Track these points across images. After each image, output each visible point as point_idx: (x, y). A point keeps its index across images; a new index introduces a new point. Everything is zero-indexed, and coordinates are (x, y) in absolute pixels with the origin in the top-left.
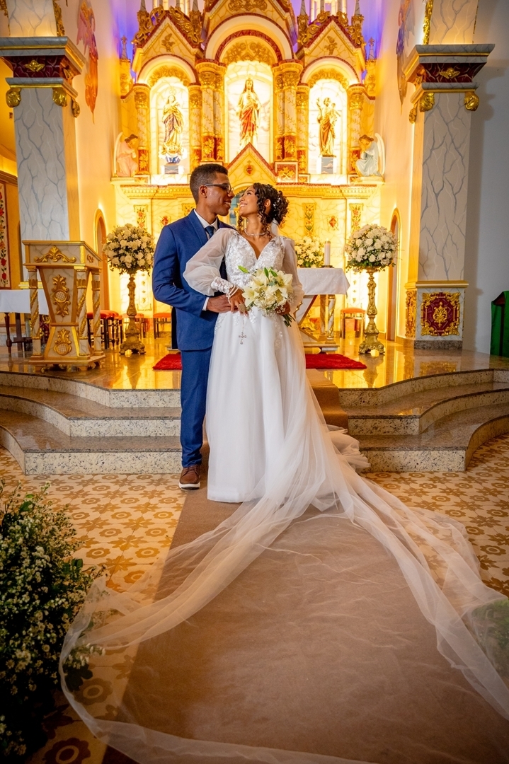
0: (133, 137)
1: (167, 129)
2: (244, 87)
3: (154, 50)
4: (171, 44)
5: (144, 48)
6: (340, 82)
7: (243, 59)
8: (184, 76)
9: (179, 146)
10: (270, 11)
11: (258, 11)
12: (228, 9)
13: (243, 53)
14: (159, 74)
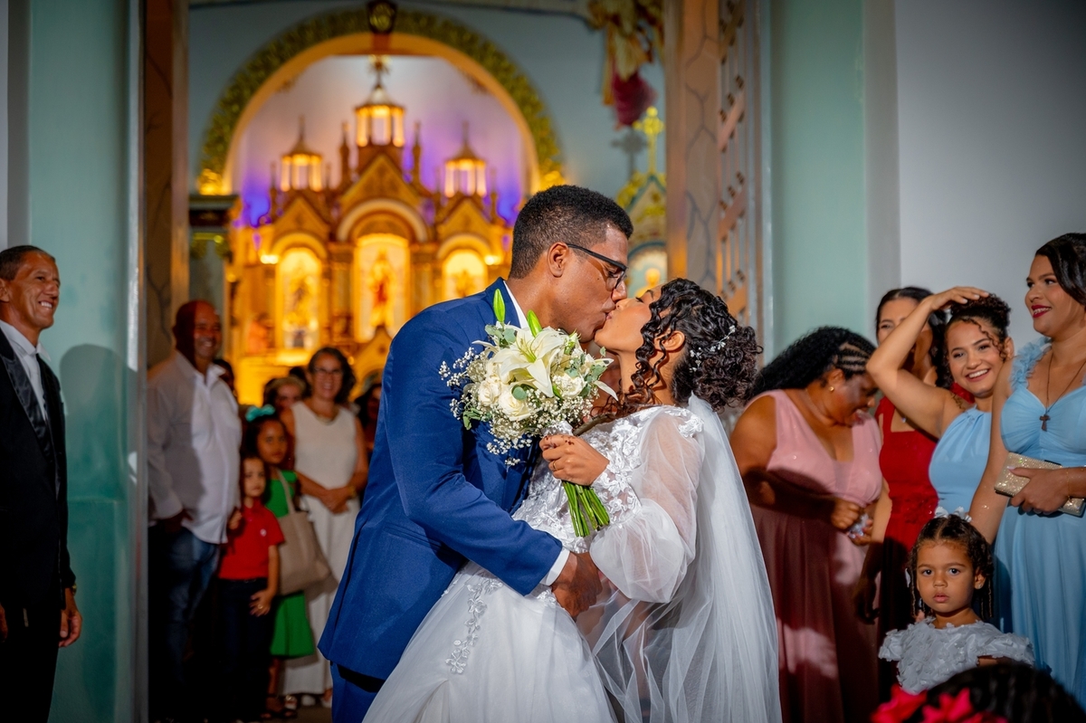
3: (285, 227)
4: (303, 221)
6: (478, 257)
7: (376, 233)
8: (316, 251)
10: (401, 195)
11: (392, 196)
12: (361, 194)
13: (377, 228)
14: (287, 250)
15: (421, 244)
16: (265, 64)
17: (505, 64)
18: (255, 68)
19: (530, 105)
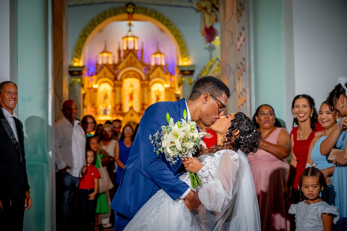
3: (101, 76)
4: (106, 74)
5: (97, 75)
6: (162, 85)
8: (110, 84)
10: (137, 65)
12: (124, 65)
13: (130, 76)
14: (101, 83)
15: (144, 81)
16: (93, 24)
17: (170, 23)
18: (90, 25)
19: (178, 36)
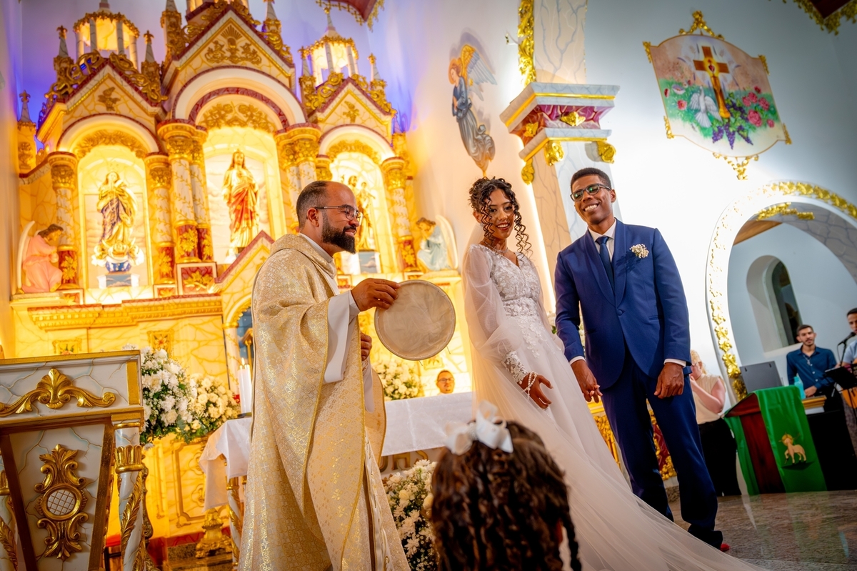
0: (53, 228)
1: (108, 220)
2: (230, 162)
3: (86, 107)
4: (115, 101)
5: (69, 103)
6: (369, 156)
7: (229, 123)
8: (137, 145)
9: (129, 245)
10: (265, 65)
11: (249, 64)
12: (205, 60)
13: (229, 117)
14: (93, 141)
